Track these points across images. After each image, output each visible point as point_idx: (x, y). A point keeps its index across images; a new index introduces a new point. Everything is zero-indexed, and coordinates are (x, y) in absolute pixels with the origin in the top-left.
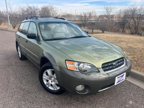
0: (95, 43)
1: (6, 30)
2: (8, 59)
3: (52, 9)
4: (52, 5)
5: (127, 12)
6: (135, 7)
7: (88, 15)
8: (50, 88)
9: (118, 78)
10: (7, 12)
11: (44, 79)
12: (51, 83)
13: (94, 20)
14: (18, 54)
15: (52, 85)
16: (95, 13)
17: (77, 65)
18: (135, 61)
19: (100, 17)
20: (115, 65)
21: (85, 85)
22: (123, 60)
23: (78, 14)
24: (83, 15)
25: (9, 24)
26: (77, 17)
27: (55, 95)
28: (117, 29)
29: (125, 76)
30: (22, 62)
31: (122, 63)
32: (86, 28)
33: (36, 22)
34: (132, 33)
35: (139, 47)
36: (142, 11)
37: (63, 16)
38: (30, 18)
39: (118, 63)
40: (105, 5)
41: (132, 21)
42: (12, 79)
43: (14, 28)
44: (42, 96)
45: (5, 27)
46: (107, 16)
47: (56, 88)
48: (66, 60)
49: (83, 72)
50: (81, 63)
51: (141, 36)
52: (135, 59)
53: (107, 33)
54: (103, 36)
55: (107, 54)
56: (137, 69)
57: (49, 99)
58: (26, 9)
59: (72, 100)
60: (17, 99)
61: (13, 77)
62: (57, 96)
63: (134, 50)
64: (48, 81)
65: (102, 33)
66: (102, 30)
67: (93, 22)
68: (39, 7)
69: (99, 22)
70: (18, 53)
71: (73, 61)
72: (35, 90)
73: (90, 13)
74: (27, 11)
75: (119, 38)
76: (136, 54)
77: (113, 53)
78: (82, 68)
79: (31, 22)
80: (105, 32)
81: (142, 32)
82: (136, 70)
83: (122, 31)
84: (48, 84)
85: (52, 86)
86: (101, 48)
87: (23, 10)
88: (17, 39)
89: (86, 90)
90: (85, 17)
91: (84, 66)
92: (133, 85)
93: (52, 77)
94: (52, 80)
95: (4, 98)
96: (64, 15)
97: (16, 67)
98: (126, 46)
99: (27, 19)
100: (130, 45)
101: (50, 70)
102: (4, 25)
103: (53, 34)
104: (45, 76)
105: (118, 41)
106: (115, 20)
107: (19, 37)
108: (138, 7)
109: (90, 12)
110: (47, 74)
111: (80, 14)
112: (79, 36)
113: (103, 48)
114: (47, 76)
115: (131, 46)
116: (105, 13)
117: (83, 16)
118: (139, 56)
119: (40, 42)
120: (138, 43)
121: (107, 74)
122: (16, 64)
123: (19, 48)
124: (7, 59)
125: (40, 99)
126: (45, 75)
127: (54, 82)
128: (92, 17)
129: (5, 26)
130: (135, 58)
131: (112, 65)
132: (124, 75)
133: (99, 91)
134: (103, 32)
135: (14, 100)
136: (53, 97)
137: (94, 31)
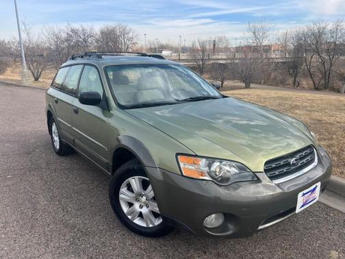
0: (232, 112)
1: (18, 85)
2: (29, 153)
3: (124, 33)
4: (124, 24)
5: (303, 38)
6: (323, 25)
7: (210, 46)
8: (137, 221)
9: (304, 194)
10: (20, 43)
11: (123, 199)
12: (140, 210)
13: (224, 57)
14: (53, 141)
15: (141, 215)
16: (226, 41)
17: (205, 167)
18: (334, 153)
19: (238, 49)
20: (294, 164)
21: (225, 215)
22: (312, 153)
23: (187, 45)
24: (198, 46)
25: (26, 70)
26: (183, 53)
27: (150, 239)
28: (281, 77)
29: (318, 190)
30: (61, 160)
31: (309, 158)
32: (207, 76)
33: (98, 64)
34: (317, 86)
35: (338, 119)
36: (340, 34)
37: (151, 49)
38: (82, 57)
39: (301, 159)
40: (249, 23)
41: (315, 58)
42: (43, 202)
43: (36, 79)
44: (117, 242)
45: (15, 78)
46: (255, 49)
47: (152, 223)
48: (177, 154)
49: (219, 181)
50: (213, 162)
51: (338, 94)
52: (333, 149)
53: (258, 88)
54: (248, 95)
55: (265, 137)
56: (342, 173)
57: (135, 250)
58: (64, 36)
59: (192, 251)
60: (60, 250)
61: (44, 197)
62: (153, 242)
63: (329, 126)
64: (130, 205)
65: (244, 88)
66: (244, 81)
67: (224, 62)
68: (96, 30)
69: (238, 61)
70: (52, 138)
71: (196, 156)
72: (101, 228)
73: (214, 41)
74: (67, 40)
75: (287, 99)
76: (334, 136)
77: (282, 136)
78: (217, 174)
79: (85, 64)
80: (252, 85)
81: (340, 83)
82: (339, 177)
83: (291, 82)
84: (131, 213)
85: (143, 217)
86: (248, 124)
87: (58, 38)
88: (50, 106)
89: (228, 227)
90: (203, 50)
91: (221, 168)
92: (336, 212)
93: (141, 195)
94: (141, 202)
95: (26, 247)
96: (153, 47)
97: (48, 172)
98: (308, 117)
99: (73, 58)
100: (316, 115)
101: (137, 177)
102: (12, 72)
103: (135, 94)
104: (124, 194)
105: (286, 106)
106: (274, 56)
107: (56, 102)
108: (330, 26)
109: (213, 39)
110: (130, 188)
111: (191, 46)
112: (199, 95)
113: (253, 123)
114: (129, 193)
115: (319, 118)
116: (251, 42)
117: (198, 50)
118: (342, 142)
119: (111, 112)
120: (336, 111)
121: (278, 185)
122: (47, 164)
123: (54, 127)
124: (26, 153)
125: (114, 250)
126: (124, 190)
127: (148, 207)
128: (220, 51)
129: (14, 76)
130: (334, 146)
131: (288, 164)
132: (315, 188)
133: (260, 227)
134: (247, 87)
135: (52, 251)
136: (144, 243)
137: (226, 83)
